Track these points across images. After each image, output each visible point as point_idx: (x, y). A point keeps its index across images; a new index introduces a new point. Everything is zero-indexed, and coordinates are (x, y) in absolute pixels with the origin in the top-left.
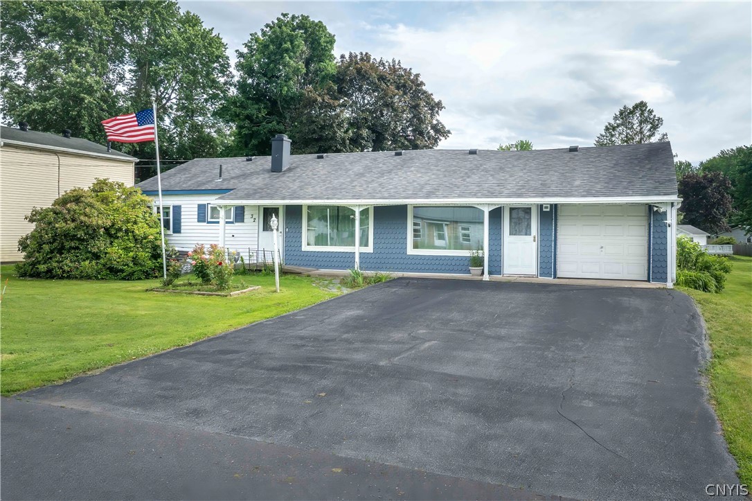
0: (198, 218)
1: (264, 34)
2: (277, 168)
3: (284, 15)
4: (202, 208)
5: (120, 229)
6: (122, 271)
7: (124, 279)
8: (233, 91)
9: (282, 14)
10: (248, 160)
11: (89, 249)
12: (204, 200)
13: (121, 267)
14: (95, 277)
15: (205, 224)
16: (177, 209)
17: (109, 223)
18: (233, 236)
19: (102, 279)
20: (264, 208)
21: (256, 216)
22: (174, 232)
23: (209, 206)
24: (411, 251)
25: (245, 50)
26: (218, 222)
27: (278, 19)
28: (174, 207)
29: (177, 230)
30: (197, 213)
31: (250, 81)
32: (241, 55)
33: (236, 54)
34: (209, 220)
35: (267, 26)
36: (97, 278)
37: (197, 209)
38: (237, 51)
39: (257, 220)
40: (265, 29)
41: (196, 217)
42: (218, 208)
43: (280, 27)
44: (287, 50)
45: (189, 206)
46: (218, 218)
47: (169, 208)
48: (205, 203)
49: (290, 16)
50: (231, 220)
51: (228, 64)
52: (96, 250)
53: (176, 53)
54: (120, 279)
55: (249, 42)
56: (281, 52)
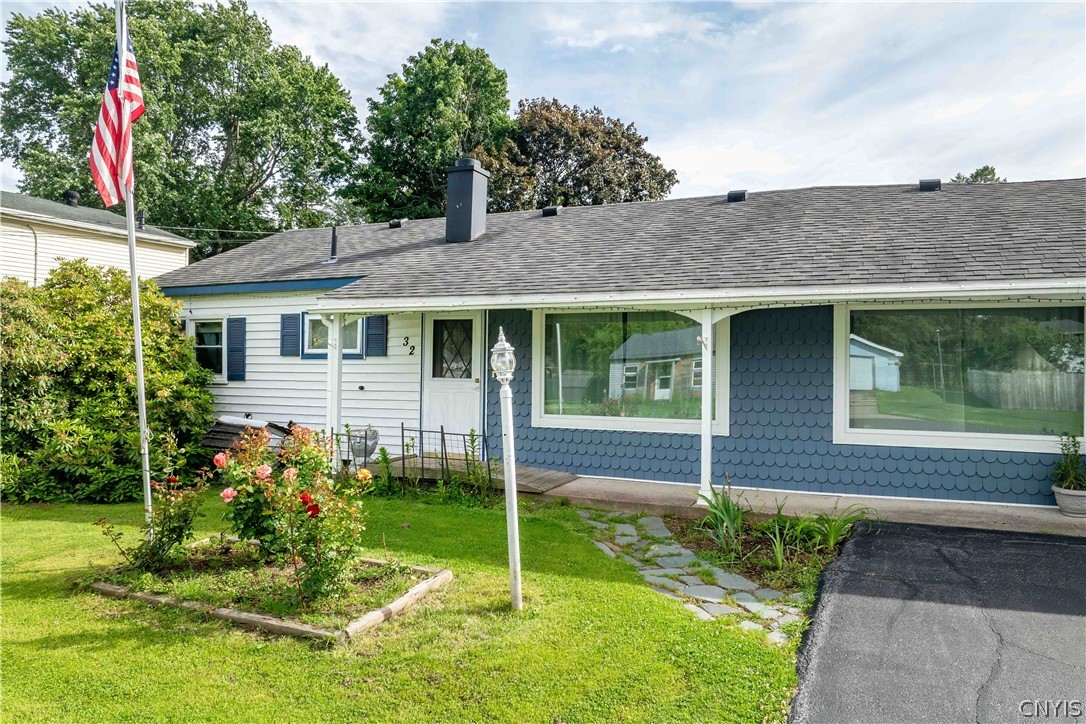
0: (282, 347)
1: (407, 71)
2: (458, 233)
3: (434, 42)
4: (290, 326)
5: (95, 373)
6: (86, 479)
7: (90, 499)
8: (363, 160)
9: (433, 41)
10: (392, 226)
11: (12, 424)
12: (294, 304)
13: (81, 471)
14: (18, 495)
15: (298, 360)
16: (238, 326)
17: (65, 361)
18: (362, 388)
19: (35, 500)
20: (436, 322)
21: (415, 341)
22: (231, 378)
23: (307, 318)
24: (842, 433)
25: (380, 99)
26: (324, 356)
27: (427, 49)
28: (230, 321)
29: (238, 374)
30: (278, 335)
31: (388, 143)
32: (375, 106)
33: (368, 104)
34: (307, 351)
35: (412, 59)
36: (21, 500)
37: (278, 327)
38: (369, 100)
39: (418, 350)
40: (408, 65)
41: (278, 344)
42: (325, 322)
43: (430, 61)
44: (440, 94)
45: (263, 318)
46: (326, 348)
47: (219, 325)
48: (298, 311)
49: (443, 42)
50: (357, 351)
51: (355, 119)
52: (30, 425)
53: (277, 103)
54: (81, 501)
55: (386, 86)
56: (432, 97)
